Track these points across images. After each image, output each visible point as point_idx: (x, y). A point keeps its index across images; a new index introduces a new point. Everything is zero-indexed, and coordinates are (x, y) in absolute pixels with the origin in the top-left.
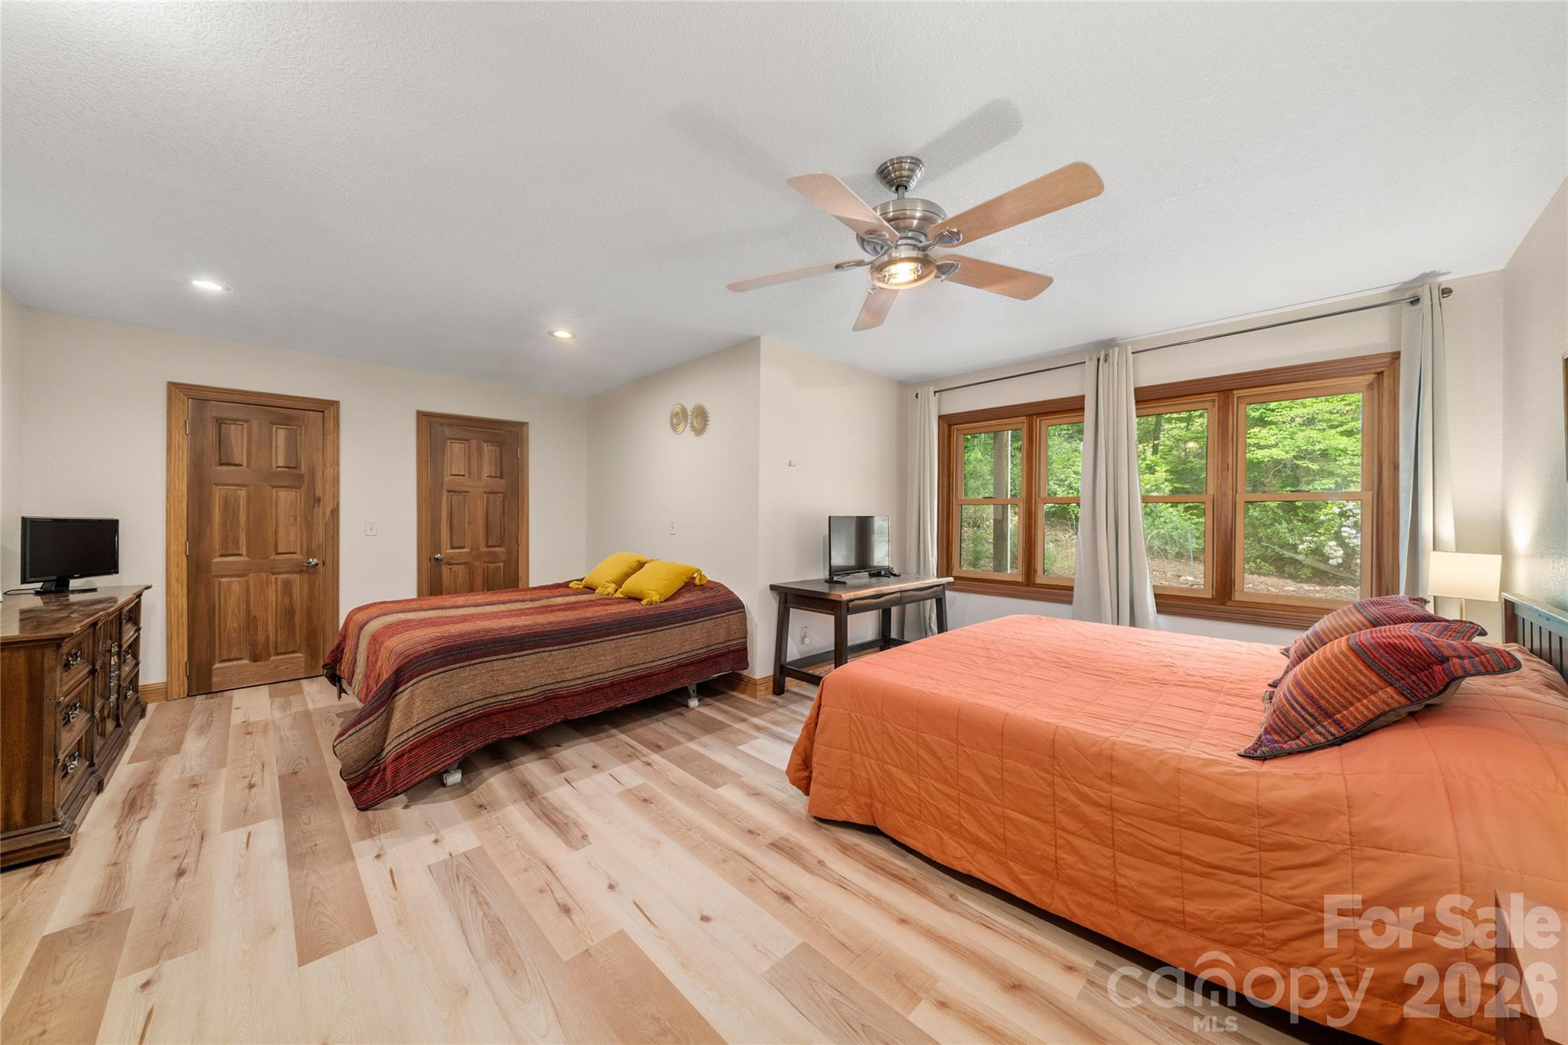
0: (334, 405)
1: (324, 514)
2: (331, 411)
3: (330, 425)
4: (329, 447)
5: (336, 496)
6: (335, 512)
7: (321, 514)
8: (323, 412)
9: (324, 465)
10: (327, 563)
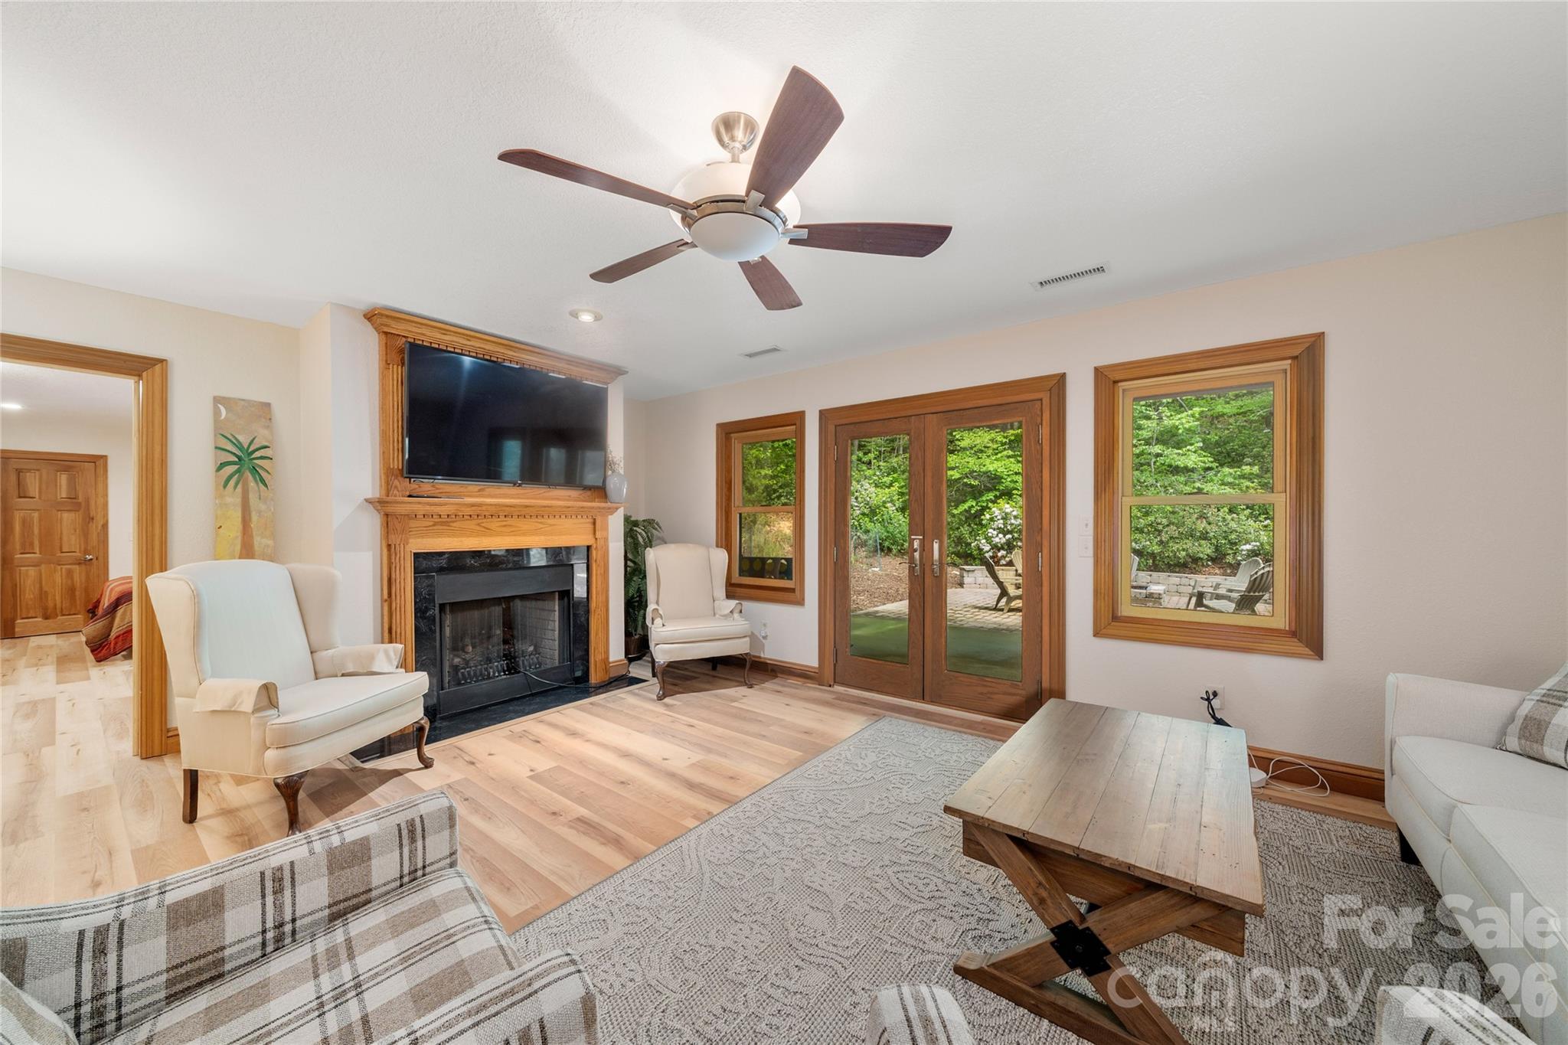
0: (104, 458)
1: (97, 527)
2: (100, 462)
3: (100, 471)
4: (100, 486)
5: (106, 516)
6: (105, 526)
7: (94, 529)
8: (94, 462)
9: (97, 495)
10: (100, 558)
